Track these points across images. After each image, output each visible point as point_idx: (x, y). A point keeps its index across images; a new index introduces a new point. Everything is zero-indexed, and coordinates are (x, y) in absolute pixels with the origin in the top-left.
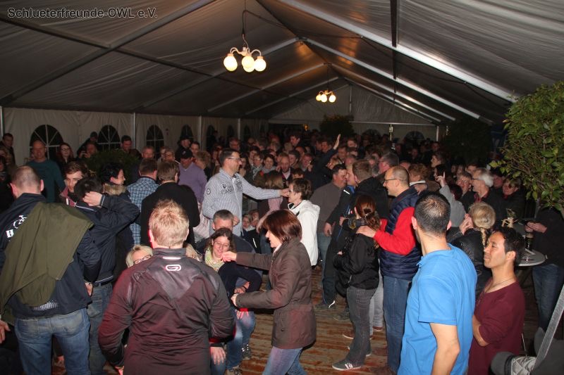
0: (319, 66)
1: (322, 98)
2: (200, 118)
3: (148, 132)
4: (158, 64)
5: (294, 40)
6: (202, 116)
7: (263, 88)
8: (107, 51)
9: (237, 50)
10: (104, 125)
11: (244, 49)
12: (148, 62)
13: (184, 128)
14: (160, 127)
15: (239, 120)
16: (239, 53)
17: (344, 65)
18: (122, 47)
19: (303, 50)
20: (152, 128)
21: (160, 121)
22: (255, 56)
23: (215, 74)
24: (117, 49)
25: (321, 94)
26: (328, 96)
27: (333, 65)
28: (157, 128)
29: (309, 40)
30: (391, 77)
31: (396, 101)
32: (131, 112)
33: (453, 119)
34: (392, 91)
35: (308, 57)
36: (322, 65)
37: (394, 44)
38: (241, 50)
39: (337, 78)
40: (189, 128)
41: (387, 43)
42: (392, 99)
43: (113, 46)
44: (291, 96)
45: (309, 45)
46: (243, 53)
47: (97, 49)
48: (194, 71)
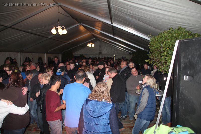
0: (88, 34)
1: (89, 45)
2: (45, 54)
3: (25, 59)
4: (28, 33)
5: (78, 24)
6: (46, 53)
7: (68, 42)
8: (7, 28)
9: (56, 27)
10: (7, 57)
11: (59, 26)
12: (24, 32)
13: (39, 58)
14: (29, 57)
15: (60, 55)
16: (57, 28)
17: (97, 33)
18: (13, 26)
19: (82, 28)
20: (26, 58)
21: (30, 55)
22: (63, 29)
23: (50, 37)
24: (11, 27)
25: (89, 44)
26: (92, 45)
27: (93, 33)
28: (29, 58)
29: (83, 24)
30: (113, 36)
31: (116, 46)
32: (19, 52)
33: (136, 51)
34: (114, 42)
35: (84, 31)
36: (89, 33)
37: (112, 23)
38: (58, 27)
39: (94, 38)
40: (41, 58)
41: (109, 23)
42: (114, 45)
43: (9, 26)
44: (78, 45)
45: (83, 26)
46: (58, 28)
47: (3, 27)
48: (42, 36)
